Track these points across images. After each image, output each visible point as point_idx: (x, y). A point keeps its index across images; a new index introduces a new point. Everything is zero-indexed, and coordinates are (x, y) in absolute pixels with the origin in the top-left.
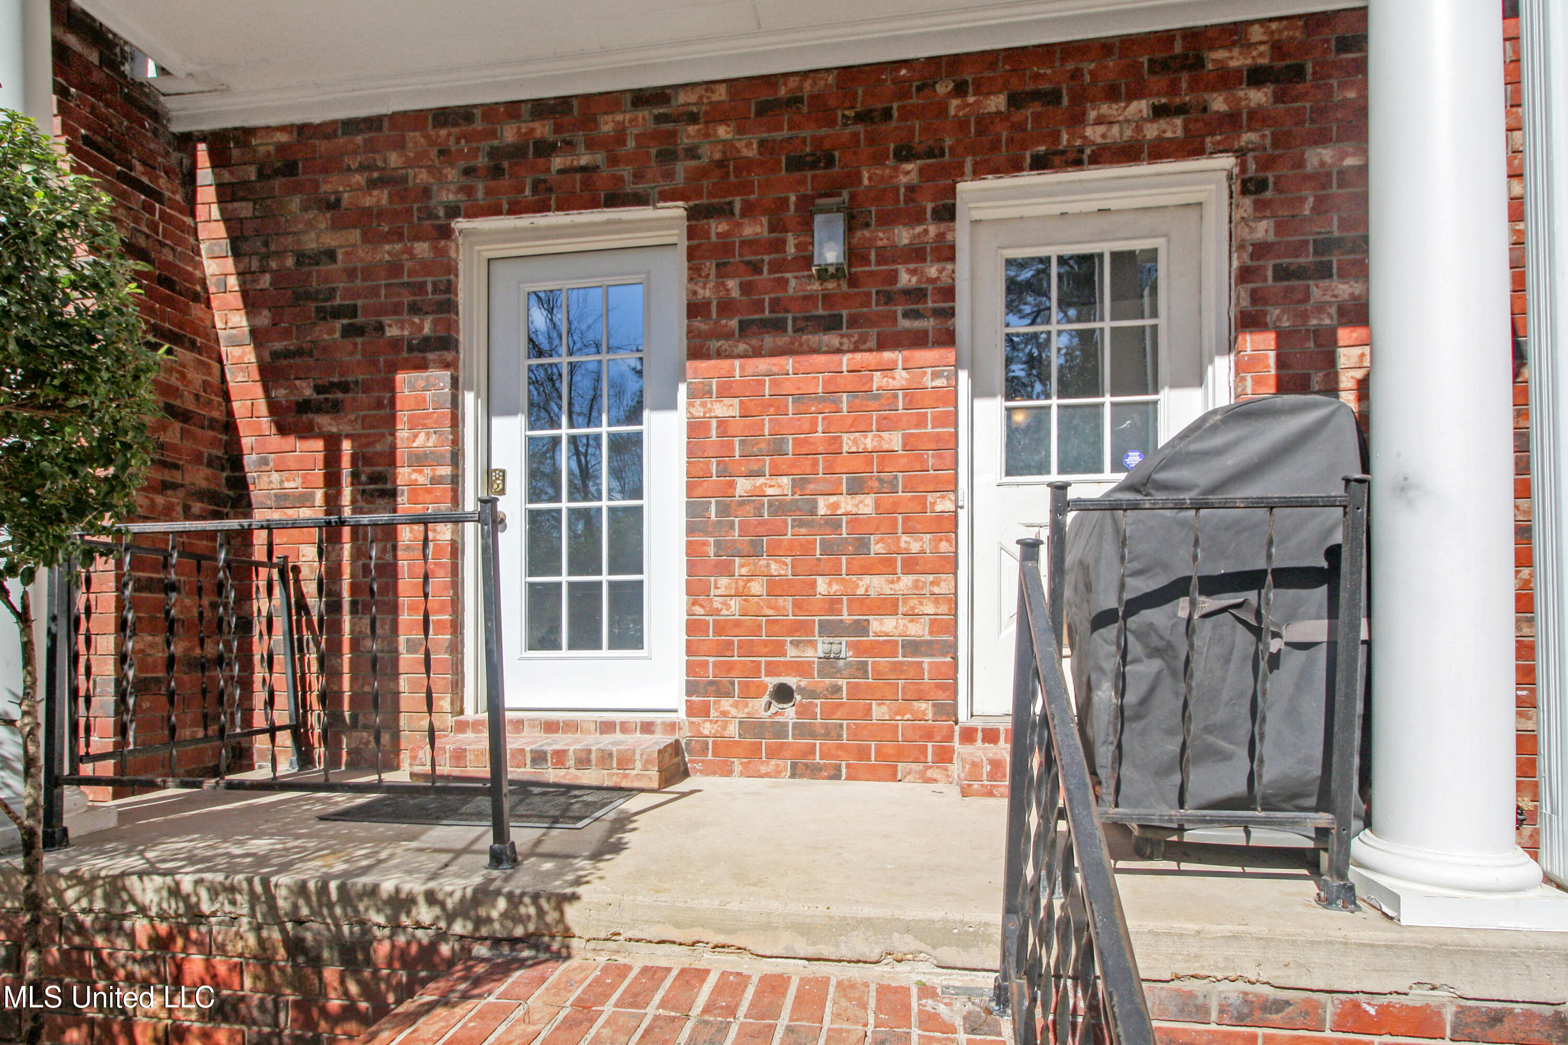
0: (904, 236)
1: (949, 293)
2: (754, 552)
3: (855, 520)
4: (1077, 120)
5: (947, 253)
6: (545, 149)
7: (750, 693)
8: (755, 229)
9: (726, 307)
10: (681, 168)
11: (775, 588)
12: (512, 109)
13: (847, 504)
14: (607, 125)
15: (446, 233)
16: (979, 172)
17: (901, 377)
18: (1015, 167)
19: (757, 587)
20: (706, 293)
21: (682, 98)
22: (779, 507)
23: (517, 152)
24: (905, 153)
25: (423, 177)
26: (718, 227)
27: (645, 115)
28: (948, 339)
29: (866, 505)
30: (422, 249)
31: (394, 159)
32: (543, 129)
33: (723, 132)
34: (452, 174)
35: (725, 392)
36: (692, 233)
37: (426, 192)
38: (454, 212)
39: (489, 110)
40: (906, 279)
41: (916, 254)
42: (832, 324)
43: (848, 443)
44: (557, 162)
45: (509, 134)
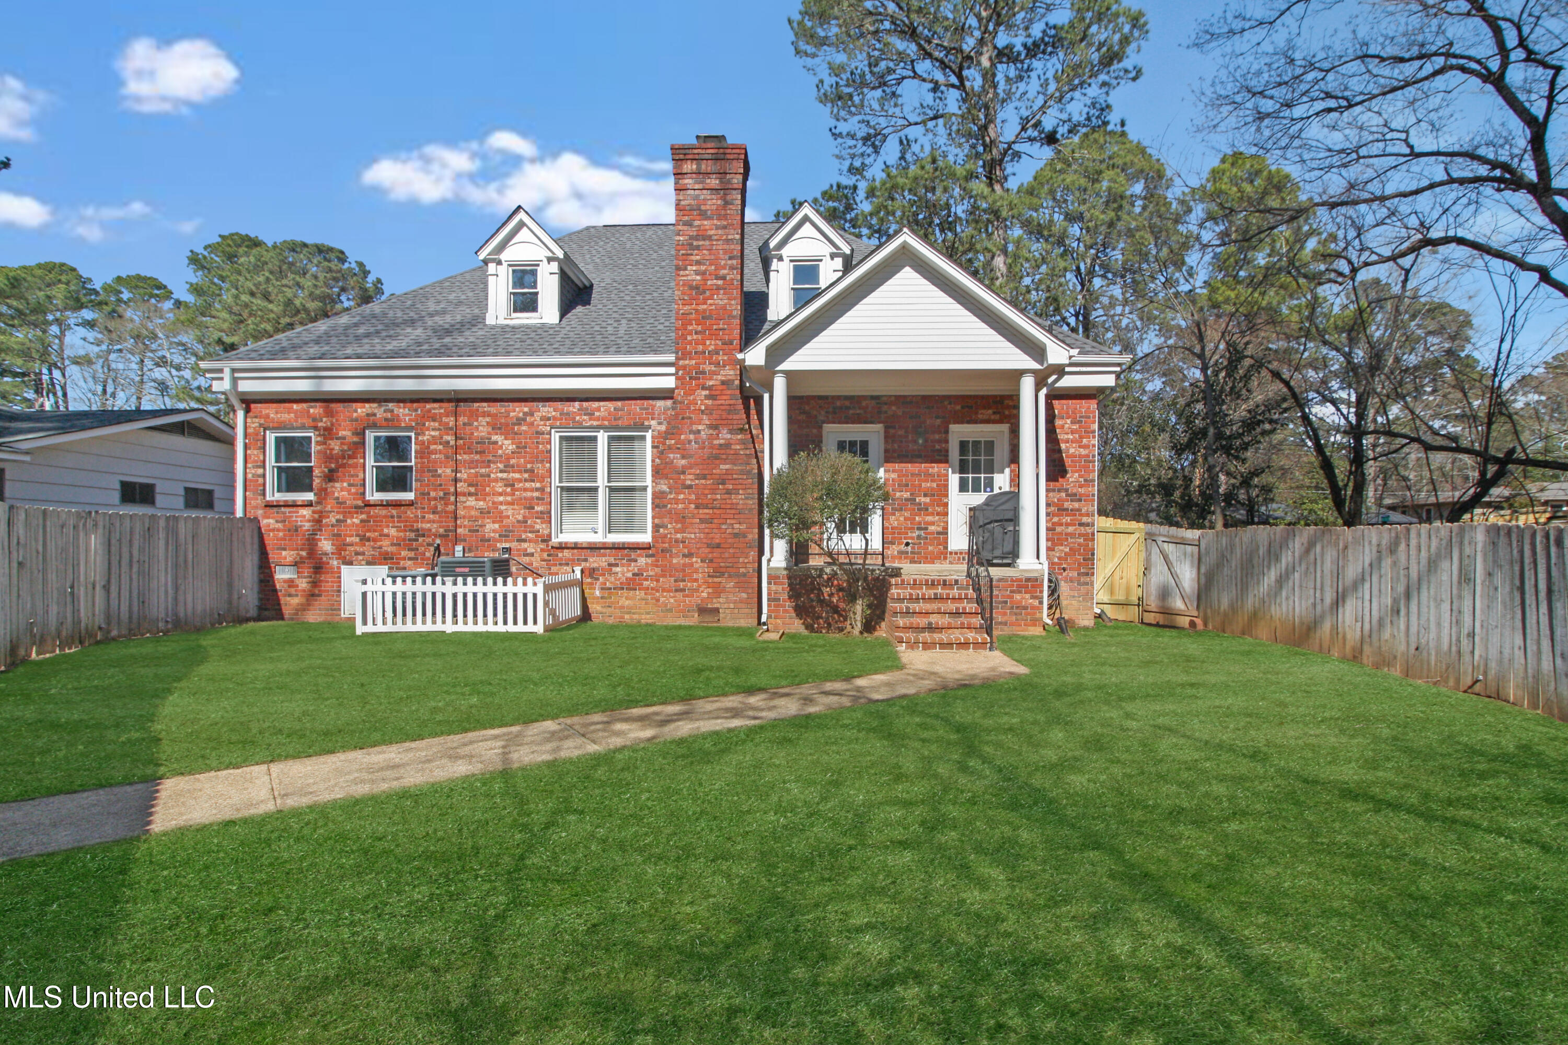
0: (937, 437)
1: (947, 451)
2: (901, 510)
3: (925, 504)
4: (976, 413)
5: (947, 442)
6: (848, 408)
7: (899, 544)
8: (901, 432)
9: (894, 451)
10: (883, 416)
11: (906, 519)
12: (839, 397)
13: (923, 499)
14: (864, 404)
15: (821, 427)
16: (955, 423)
17: (936, 469)
18: (962, 423)
19: (902, 519)
20: (889, 447)
21: (884, 399)
22: (907, 500)
23: (841, 408)
24: (937, 417)
25: (815, 413)
26: (892, 431)
27: (874, 402)
28: (946, 461)
29: (928, 500)
30: (815, 431)
31: (807, 408)
32: (847, 403)
33: (894, 408)
34: (823, 413)
35: (894, 471)
36: (886, 432)
37: (816, 417)
38: (824, 422)
39: (833, 397)
40: (937, 447)
41: (939, 441)
42: (919, 456)
43: (923, 485)
44: (851, 412)
45: (838, 403)
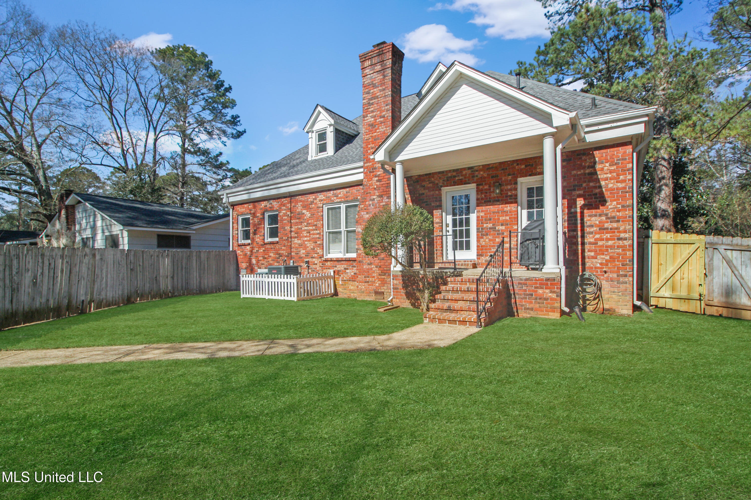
0: (509, 187)
1: (516, 195)
2: (487, 235)
3: (502, 230)
4: (535, 168)
5: (516, 189)
6: (455, 177)
7: (486, 256)
8: (487, 187)
9: (482, 199)
10: (475, 178)
11: (490, 240)
12: (450, 171)
13: (501, 228)
14: (464, 173)
15: (440, 190)
16: (520, 177)
17: (509, 208)
18: (526, 176)
19: (487, 240)
20: (479, 197)
21: (475, 168)
22: (490, 228)
23: (451, 177)
24: (509, 175)
25: (437, 182)
26: (481, 187)
27: (470, 171)
28: (516, 202)
29: (503, 228)
30: (437, 192)
31: (433, 179)
32: (455, 174)
33: (481, 173)
34: (441, 181)
35: (482, 211)
36: (477, 188)
37: (437, 184)
38: (442, 187)
39: (447, 171)
40: (509, 194)
41: (511, 190)
42: (498, 201)
43: (501, 218)
44: (457, 178)
45: (449, 175)
